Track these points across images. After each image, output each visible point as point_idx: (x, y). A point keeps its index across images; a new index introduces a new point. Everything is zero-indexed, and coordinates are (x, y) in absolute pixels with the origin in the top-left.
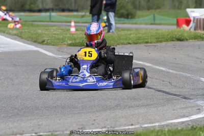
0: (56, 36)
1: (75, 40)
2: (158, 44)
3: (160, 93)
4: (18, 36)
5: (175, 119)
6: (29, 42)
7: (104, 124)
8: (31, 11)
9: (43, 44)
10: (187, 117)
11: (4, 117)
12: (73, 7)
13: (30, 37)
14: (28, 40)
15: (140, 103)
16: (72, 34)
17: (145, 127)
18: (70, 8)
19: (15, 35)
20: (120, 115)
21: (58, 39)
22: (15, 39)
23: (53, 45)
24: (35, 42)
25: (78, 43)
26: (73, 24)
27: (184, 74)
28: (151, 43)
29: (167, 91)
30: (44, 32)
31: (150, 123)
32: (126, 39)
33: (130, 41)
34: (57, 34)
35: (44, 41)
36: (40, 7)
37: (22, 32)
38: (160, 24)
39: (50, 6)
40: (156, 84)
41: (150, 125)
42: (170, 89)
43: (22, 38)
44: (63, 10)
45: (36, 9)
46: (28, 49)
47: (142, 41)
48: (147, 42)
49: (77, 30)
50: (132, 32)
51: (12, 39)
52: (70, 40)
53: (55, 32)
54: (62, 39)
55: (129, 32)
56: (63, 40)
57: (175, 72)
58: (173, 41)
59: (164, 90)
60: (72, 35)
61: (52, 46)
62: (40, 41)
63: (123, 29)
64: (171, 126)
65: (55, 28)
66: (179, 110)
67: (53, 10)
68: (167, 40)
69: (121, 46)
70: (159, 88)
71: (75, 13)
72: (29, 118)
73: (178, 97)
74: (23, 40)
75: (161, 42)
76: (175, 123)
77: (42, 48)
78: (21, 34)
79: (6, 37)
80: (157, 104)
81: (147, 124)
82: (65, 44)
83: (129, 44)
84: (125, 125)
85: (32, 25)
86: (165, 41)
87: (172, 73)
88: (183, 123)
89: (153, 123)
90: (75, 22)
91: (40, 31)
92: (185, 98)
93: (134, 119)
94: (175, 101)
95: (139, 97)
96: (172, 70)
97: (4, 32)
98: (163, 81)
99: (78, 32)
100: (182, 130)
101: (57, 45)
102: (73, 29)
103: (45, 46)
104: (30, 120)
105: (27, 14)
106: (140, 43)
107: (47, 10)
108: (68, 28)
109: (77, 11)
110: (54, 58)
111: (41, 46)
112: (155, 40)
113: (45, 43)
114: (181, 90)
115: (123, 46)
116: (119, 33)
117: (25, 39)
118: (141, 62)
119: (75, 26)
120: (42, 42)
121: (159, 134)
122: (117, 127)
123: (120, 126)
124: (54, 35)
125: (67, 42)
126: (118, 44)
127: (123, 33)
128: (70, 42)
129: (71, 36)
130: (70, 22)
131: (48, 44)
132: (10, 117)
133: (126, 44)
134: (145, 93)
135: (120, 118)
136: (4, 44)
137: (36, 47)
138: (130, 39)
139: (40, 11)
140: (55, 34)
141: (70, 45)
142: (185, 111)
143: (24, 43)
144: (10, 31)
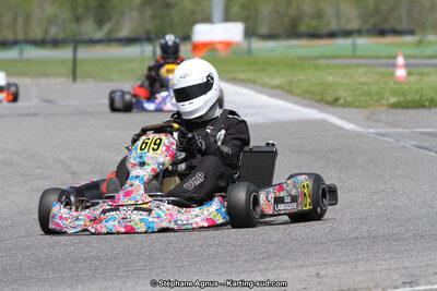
0: (365, 88)
1: (404, 94)
4: (283, 89)
6: (306, 102)
8: (313, 35)
9: (335, 106)
11: (245, 260)
12: (404, 25)
13: (308, 92)
14: (305, 98)
16: (398, 82)
18: (398, 27)
19: (274, 87)
21: (369, 94)
22: (277, 96)
23: (358, 107)
24: (320, 101)
25: (414, 100)
26: (400, 61)
30: (339, 79)
34: (367, 84)
35: (337, 100)
36: (334, 26)
37: (292, 82)
39: (354, 25)
43: (292, 94)
44: (382, 33)
45: (325, 30)
46: (304, 117)
49: (409, 74)
51: (270, 96)
52: (394, 95)
53: (363, 80)
54: (378, 93)
56: (380, 96)
61: (356, 110)
62: (330, 98)
65: (362, 70)
67: (359, 33)
71: (409, 39)
72: (300, 264)
74: (293, 97)
77: (334, 114)
78: (290, 85)
79: (258, 92)
82: (383, 105)
85: (316, 67)
90: (406, 57)
91: (330, 79)
97: (254, 82)
99: (412, 79)
101: (366, 107)
102: (401, 73)
103: (341, 109)
104: (301, 266)
105: (305, 42)
107: (347, 34)
108: (390, 70)
109: (411, 32)
110: (359, 135)
111: (331, 109)
113: (341, 102)
117: (298, 95)
119: (406, 66)
120: (332, 102)
124: (360, 86)
125: (387, 100)
128: (393, 100)
129: (397, 86)
130: (395, 57)
131: (346, 105)
132: (258, 261)
137: (322, 111)
139: (332, 35)
140: (362, 84)
141: (394, 106)
143: (296, 104)
144: (267, 80)
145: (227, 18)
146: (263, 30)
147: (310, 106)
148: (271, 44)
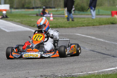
1: (52, 24)
2: (100, 26)
3: (100, 54)
4: (20, 23)
5: (107, 69)
6: (26, 26)
7: (66, 72)
8: (28, 8)
10: (114, 67)
11: (9, 69)
12: (53, 6)
13: (27, 23)
15: (87, 60)
17: (89, 73)
18: (51, 6)
19: (18, 22)
20: (76, 66)
22: (18, 24)
24: (30, 26)
25: (55, 26)
26: (51, 15)
27: (114, 43)
28: (96, 25)
29: (104, 53)
30: (35, 20)
31: (92, 71)
32: (82, 24)
33: (84, 25)
35: (34, 25)
36: (34, 6)
37: (22, 20)
38: (102, 15)
39: (39, 5)
40: (97, 49)
41: (92, 72)
42: (105, 51)
45: (31, 7)
46: (25, 30)
47: (91, 24)
48: (94, 25)
49: (54, 19)
50: (86, 19)
51: (16, 24)
55: (84, 20)
57: (109, 42)
58: (109, 24)
59: (102, 52)
60: (51, 21)
62: (33, 25)
63: (80, 18)
64: (104, 73)
66: (109, 63)
67: (40, 8)
68: (105, 24)
69: (78, 27)
70: (99, 51)
71: (53, 9)
72: (24, 69)
73: (110, 56)
74: (23, 25)
75: (102, 25)
76: (107, 71)
79: (13, 23)
80: (98, 60)
81: (91, 71)
83: (84, 26)
84: (78, 72)
85: (29, 16)
86: (104, 24)
87: (107, 43)
88: (111, 70)
89: (94, 71)
90: (53, 14)
91: (33, 20)
92: (114, 57)
93: (83, 69)
94: (108, 58)
95: (87, 56)
96: (107, 40)
97: (12, 21)
98: (102, 47)
99: (54, 20)
100: (110, 75)
102: (51, 18)
104: (24, 70)
105: (26, 10)
106: (90, 26)
107: (37, 8)
109: (54, 8)
111: (33, 28)
112: (98, 24)
113: (35, 26)
114: (112, 52)
115: (80, 27)
116: (78, 20)
117: (24, 24)
118: (89, 37)
119: (53, 17)
121: (97, 77)
122: (73, 74)
123: (75, 73)
126: (77, 27)
127: (80, 20)
132: (12, 69)
133: (82, 26)
134: (91, 54)
135: (75, 68)
136: (12, 27)
137: (30, 28)
138: (84, 23)
139: (33, 8)
142: (113, 64)
143: (23, 26)
144: (16, 20)
145: (5, 3)
146: (15, 6)
147: (27, 27)
148: (17, 10)
